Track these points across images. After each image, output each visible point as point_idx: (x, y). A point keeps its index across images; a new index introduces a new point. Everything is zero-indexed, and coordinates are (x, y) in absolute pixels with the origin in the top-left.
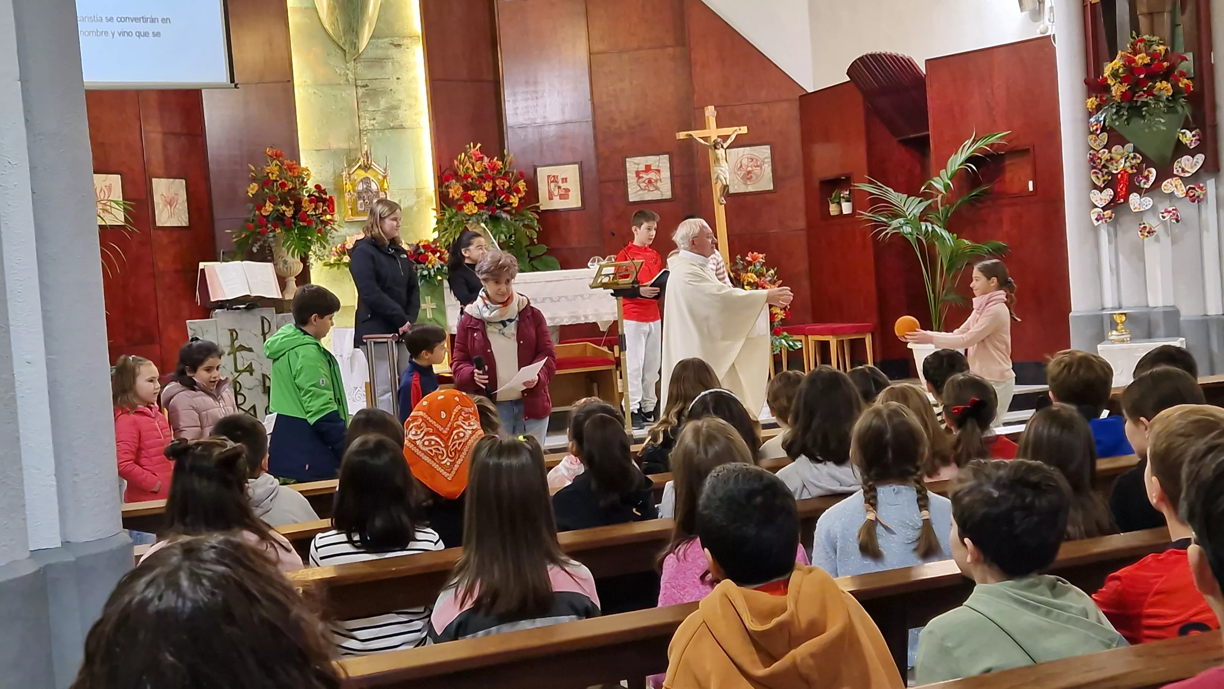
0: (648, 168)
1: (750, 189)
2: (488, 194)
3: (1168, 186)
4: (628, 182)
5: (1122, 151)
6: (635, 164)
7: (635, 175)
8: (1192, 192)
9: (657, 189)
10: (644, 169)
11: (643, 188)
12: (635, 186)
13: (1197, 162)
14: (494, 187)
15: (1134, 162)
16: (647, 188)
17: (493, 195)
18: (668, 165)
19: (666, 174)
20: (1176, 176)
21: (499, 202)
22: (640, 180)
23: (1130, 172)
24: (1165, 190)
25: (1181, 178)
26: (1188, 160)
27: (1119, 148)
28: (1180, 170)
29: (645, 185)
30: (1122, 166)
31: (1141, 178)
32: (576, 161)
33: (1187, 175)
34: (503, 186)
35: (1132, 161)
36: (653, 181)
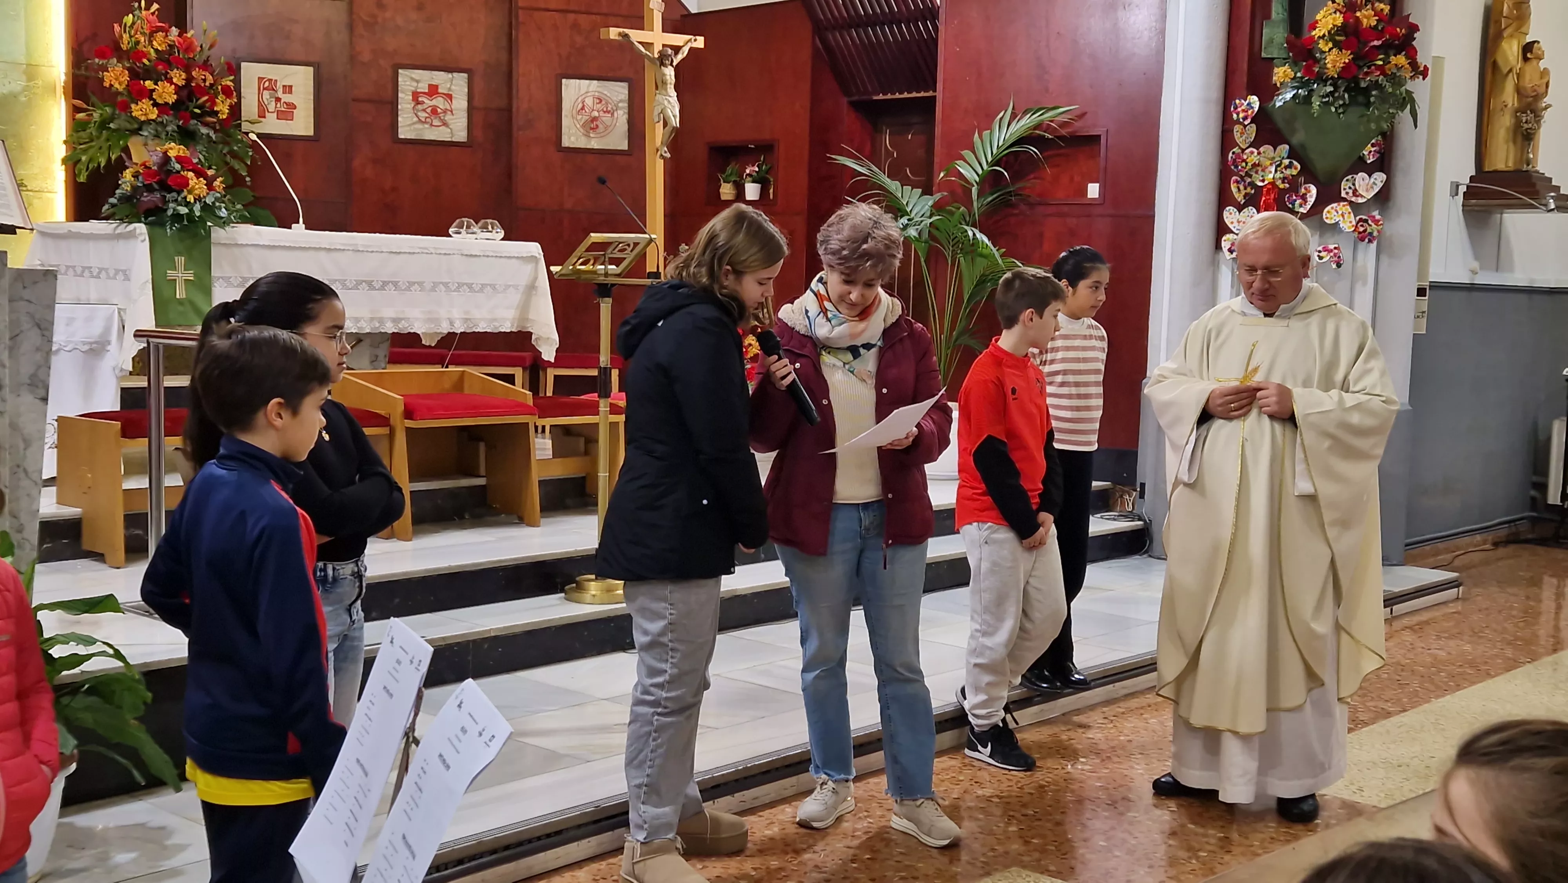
0: (433, 91)
1: (595, 144)
2: (178, 89)
3: (1333, 213)
4: (399, 107)
5: (1272, 154)
6: (412, 79)
7: (411, 98)
8: (1362, 226)
9: (445, 124)
10: (427, 91)
11: (423, 120)
12: (410, 115)
13: (1374, 183)
14: (189, 79)
15: (1288, 172)
16: (428, 120)
17: (187, 93)
18: (466, 90)
19: (461, 103)
20: (1344, 200)
21: (200, 107)
22: (420, 107)
23: (1282, 186)
24: (1327, 218)
25: (1351, 203)
26: (1363, 180)
27: (1268, 148)
28: (1351, 192)
29: (427, 115)
30: (1271, 176)
31: (1294, 198)
32: (312, 59)
33: (1360, 200)
34: (204, 80)
35: (1284, 170)
36: (439, 110)
